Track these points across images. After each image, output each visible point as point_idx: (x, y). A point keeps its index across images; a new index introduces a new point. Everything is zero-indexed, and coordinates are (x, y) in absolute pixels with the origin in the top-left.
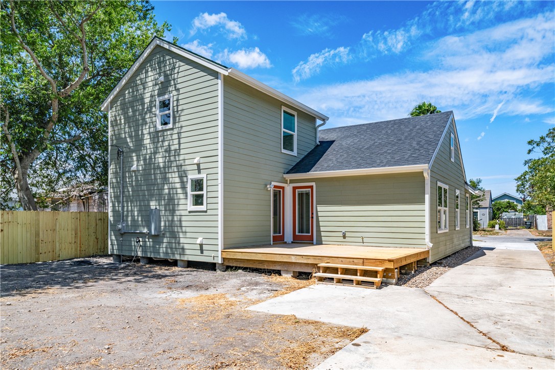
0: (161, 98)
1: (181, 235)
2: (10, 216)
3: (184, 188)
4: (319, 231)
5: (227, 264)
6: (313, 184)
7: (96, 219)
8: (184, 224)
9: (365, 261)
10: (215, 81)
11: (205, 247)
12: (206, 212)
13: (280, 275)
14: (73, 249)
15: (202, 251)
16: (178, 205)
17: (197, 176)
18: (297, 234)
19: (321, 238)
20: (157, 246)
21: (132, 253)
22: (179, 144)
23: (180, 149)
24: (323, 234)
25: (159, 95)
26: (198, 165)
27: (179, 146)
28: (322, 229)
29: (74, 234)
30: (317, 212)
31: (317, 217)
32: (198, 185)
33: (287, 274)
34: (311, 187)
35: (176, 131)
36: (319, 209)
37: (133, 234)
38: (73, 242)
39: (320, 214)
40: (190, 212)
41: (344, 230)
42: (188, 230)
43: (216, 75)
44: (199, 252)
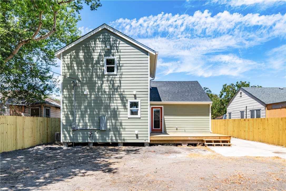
0: (108, 58)
1: (121, 130)
2: (4, 120)
3: (125, 106)
4: (165, 127)
5: (152, 143)
6: (163, 107)
7: (40, 122)
8: (123, 124)
9: (220, 137)
10: (146, 56)
11: (139, 135)
12: (140, 118)
13: (182, 145)
14: (31, 141)
15: (137, 137)
16: (119, 114)
17: (134, 100)
18: (153, 128)
19: (166, 130)
20: (105, 136)
21: (86, 141)
22: (120, 83)
23: (121, 86)
24: (167, 128)
25: (105, 55)
26: (135, 95)
27: (120, 84)
28: (166, 126)
29: (31, 131)
30: (164, 119)
31: (164, 121)
32: (134, 105)
33: (185, 145)
34: (161, 108)
35: (118, 76)
36: (165, 117)
37: (85, 130)
38: (31, 136)
39: (165, 120)
40: (129, 118)
41: (177, 126)
42: (126, 127)
43: (147, 53)
44: (135, 138)
